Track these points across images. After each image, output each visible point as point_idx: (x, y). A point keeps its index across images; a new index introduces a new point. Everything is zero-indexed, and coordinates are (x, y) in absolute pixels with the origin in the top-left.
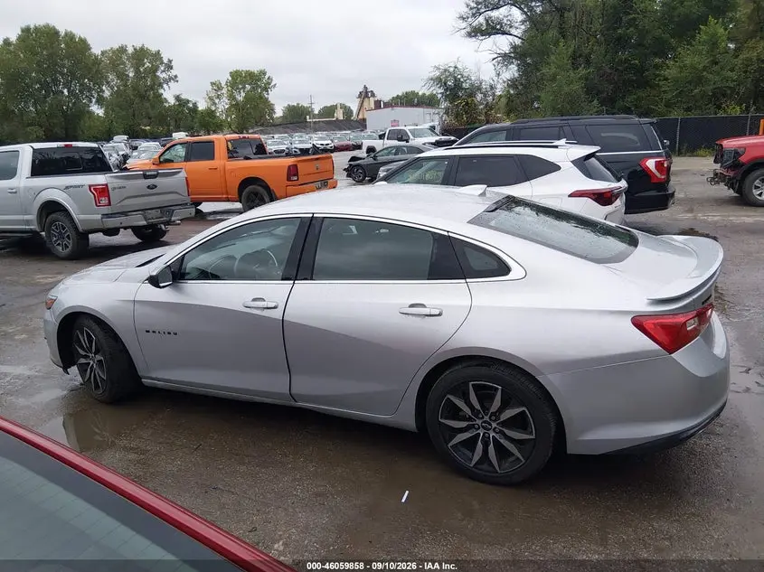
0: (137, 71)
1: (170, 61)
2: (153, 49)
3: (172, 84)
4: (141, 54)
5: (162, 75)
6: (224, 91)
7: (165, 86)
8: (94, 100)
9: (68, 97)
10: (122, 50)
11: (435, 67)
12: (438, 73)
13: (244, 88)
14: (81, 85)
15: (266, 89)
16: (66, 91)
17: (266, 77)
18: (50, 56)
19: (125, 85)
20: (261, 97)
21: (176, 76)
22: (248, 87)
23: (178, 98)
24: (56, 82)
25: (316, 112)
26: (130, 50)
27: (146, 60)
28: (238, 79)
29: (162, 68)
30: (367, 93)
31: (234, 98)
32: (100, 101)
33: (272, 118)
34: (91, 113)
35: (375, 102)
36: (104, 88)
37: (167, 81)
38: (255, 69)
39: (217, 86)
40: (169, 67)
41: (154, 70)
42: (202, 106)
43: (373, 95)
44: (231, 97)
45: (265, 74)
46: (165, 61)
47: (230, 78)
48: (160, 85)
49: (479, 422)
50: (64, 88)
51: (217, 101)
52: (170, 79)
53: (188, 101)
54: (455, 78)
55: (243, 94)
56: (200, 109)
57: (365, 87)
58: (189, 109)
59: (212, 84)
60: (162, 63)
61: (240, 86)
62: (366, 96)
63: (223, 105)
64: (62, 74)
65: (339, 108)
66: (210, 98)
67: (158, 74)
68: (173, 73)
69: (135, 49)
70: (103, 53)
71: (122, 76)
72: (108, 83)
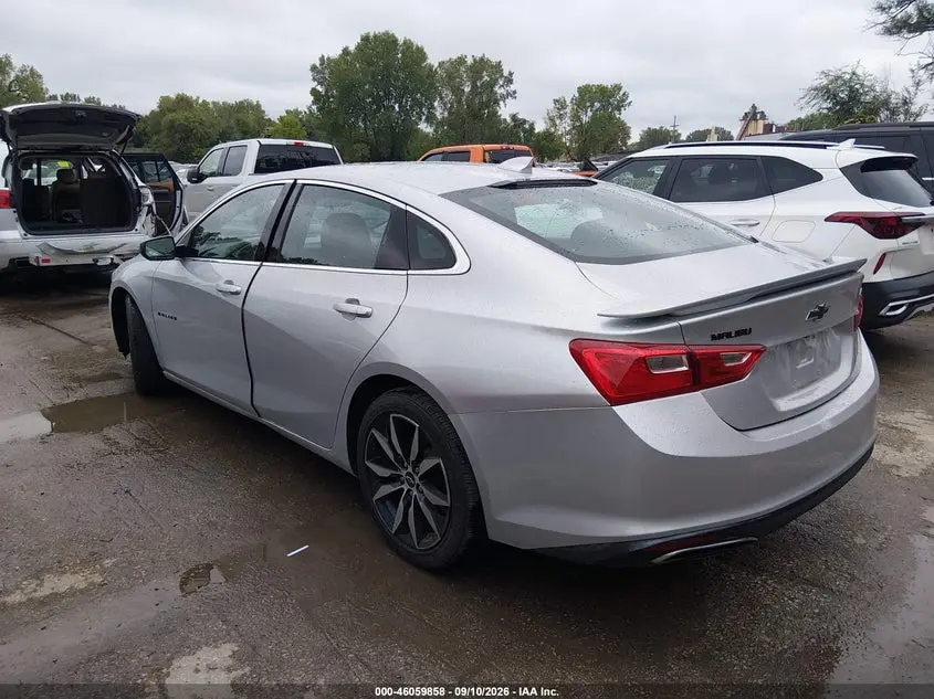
0: (474, 86)
1: (511, 74)
2: (494, 59)
3: (509, 101)
4: (481, 65)
5: (499, 91)
6: (568, 110)
7: (501, 103)
8: (424, 118)
9: (399, 112)
10: (461, 61)
11: (823, 72)
12: (825, 82)
13: (592, 106)
14: (413, 100)
15: (619, 108)
16: (397, 107)
17: (622, 92)
18: (386, 67)
19: (459, 102)
20: (611, 117)
21: (515, 92)
22: (597, 105)
23: (514, 117)
24: (388, 95)
25: (683, 137)
26: (470, 61)
27: (485, 73)
28: (587, 95)
29: (501, 83)
30: (755, 114)
31: (579, 119)
32: (430, 119)
33: (625, 144)
34: (417, 130)
35: (765, 126)
36: (436, 104)
37: (504, 98)
38: (608, 83)
39: (560, 104)
40: (509, 81)
41: (492, 84)
42: (540, 128)
43: (763, 116)
44: (575, 117)
45: (620, 89)
46: (506, 73)
47: (577, 95)
48: (496, 102)
49: (404, 473)
50: (395, 103)
51: (558, 122)
52: (508, 94)
53: (525, 121)
54: (851, 87)
55: (590, 114)
56: (536, 131)
57: (754, 107)
58: (525, 131)
59: (556, 101)
60: (502, 76)
61: (588, 104)
62: (754, 118)
63: (564, 126)
64: (396, 88)
65: (713, 133)
66: (552, 120)
67: (496, 89)
68: (512, 88)
69: (475, 60)
70: (441, 64)
71: (457, 91)
72: (441, 98)
